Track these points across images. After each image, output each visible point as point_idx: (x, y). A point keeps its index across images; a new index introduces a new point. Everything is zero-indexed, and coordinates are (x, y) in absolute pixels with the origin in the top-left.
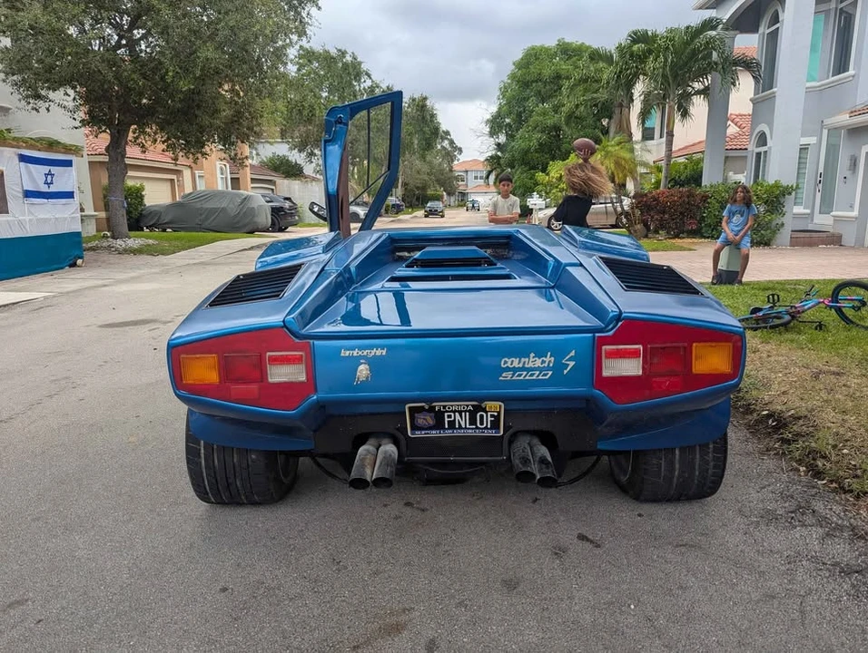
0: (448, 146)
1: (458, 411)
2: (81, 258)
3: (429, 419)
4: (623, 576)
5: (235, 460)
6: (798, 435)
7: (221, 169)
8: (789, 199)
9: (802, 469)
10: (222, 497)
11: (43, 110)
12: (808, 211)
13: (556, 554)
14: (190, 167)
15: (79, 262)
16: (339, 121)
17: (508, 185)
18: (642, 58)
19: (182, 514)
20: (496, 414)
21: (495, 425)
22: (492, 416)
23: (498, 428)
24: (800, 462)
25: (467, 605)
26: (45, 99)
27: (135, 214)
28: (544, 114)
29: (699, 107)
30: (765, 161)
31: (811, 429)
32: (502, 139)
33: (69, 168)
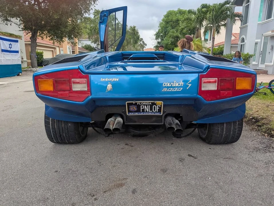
0: (142, 43)
1: (146, 105)
2: (21, 73)
3: (135, 108)
4: (206, 168)
5: (63, 126)
6: (264, 124)
7: (69, 48)
8: (251, 59)
9: (266, 135)
10: (58, 140)
11: (9, 25)
12: (257, 63)
13: (181, 161)
14: (58, 47)
15: (20, 74)
16: (105, 15)
17: (162, 48)
18: (205, 13)
19: (44, 147)
20: (160, 106)
21: (160, 111)
22: (158, 107)
23: (161, 112)
24: (265, 132)
25: (148, 177)
26: (10, 21)
27: (40, 61)
28: (173, 32)
29: (223, 30)
30: (244, 47)
31: (268, 122)
32: (160, 40)
33: (17, 43)
